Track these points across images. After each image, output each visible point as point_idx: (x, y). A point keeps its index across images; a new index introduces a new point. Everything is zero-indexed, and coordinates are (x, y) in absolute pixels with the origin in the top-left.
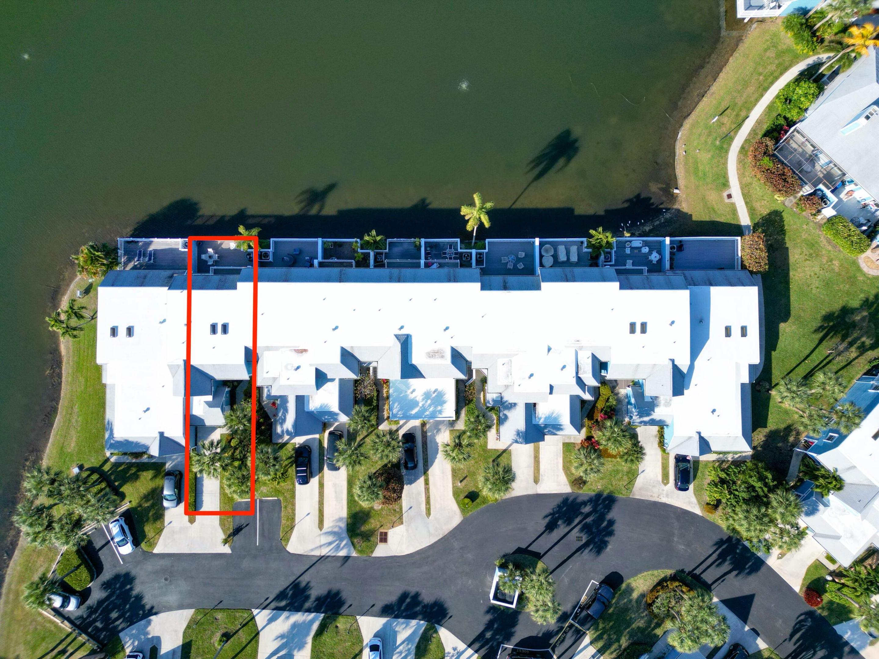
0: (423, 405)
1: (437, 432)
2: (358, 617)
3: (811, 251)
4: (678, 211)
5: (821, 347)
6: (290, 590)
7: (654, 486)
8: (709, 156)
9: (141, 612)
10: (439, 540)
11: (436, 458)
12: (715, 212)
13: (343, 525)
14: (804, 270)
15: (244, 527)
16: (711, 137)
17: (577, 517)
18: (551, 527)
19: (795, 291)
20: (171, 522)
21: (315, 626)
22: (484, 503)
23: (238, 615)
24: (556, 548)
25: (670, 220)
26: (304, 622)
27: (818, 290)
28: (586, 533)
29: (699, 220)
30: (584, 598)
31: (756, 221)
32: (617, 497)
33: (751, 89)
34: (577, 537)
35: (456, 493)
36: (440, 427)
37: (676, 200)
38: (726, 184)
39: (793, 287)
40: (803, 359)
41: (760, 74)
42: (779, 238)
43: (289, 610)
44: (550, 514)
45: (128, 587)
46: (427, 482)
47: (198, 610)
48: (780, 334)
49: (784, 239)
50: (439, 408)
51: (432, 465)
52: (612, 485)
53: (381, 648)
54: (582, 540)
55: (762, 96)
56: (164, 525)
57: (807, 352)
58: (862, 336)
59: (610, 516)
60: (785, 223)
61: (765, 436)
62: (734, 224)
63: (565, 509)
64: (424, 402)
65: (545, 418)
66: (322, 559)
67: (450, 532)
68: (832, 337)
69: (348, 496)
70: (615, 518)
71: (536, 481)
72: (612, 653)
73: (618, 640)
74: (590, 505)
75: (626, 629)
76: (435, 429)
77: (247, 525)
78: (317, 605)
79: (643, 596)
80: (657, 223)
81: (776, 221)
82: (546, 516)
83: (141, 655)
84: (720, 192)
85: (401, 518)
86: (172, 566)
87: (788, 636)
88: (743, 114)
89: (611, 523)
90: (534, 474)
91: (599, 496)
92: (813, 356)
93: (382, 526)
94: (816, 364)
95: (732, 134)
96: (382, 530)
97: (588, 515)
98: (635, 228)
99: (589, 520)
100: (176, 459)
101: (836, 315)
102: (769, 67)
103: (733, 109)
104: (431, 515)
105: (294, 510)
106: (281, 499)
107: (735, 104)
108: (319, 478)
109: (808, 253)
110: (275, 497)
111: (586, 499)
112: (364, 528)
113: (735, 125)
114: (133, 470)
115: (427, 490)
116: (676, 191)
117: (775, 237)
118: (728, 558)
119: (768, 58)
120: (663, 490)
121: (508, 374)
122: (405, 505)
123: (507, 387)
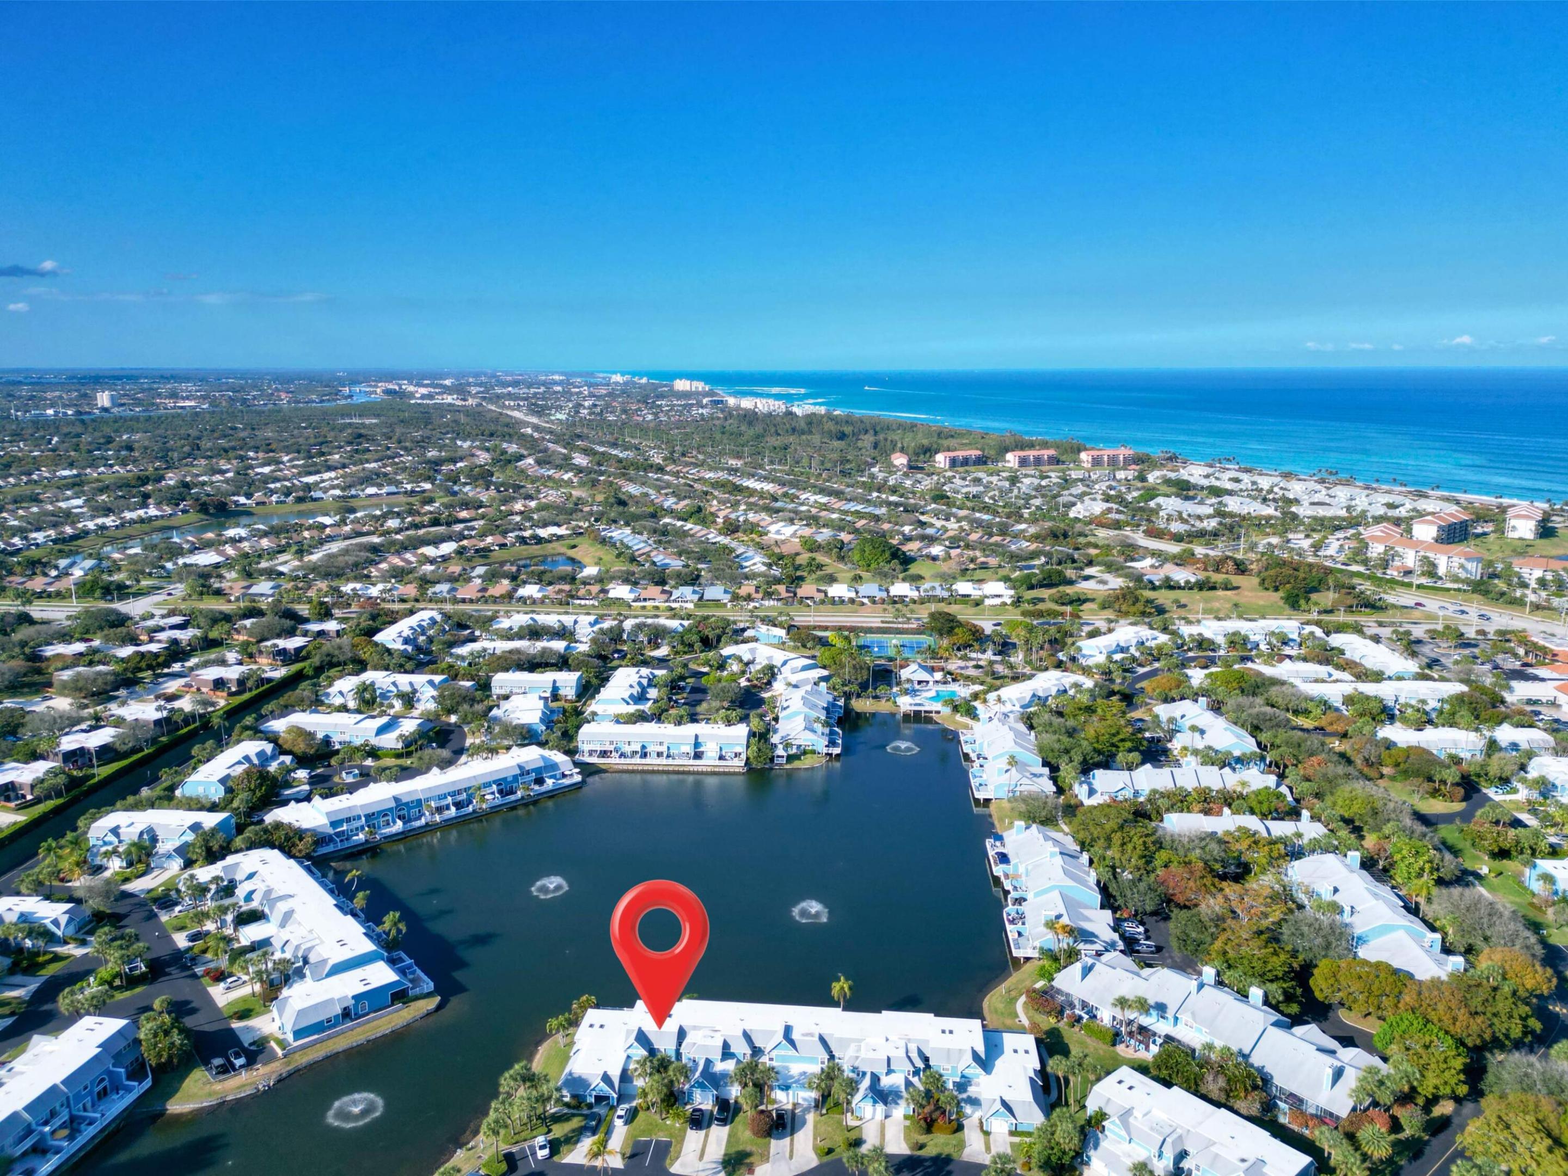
0: (797, 1078)
7: (979, 1154)
11: (801, 1128)
15: (639, 1154)
22: (838, 1154)
32: (952, 1159)
35: (815, 1148)
46: (792, 1141)
51: (798, 1131)
52: (945, 1150)
56: (575, 1147)
59: (948, 1169)
63: (907, 1164)
65: (887, 1087)
67: (808, 1170)
69: (727, 1143)
71: (883, 1143)
74: (930, 1163)
77: (642, 1154)
85: (768, 1158)
90: (881, 1139)
91: (937, 1156)
93: (752, 1162)
96: (751, 1166)
104: (794, 1159)
105: (681, 1148)
106: (674, 1140)
108: (706, 1131)
110: (669, 1139)
111: (925, 1159)
114: (567, 1116)
115: (792, 1144)
120: (987, 1157)
121: (859, 1050)
122: (772, 1151)
123: (857, 1058)
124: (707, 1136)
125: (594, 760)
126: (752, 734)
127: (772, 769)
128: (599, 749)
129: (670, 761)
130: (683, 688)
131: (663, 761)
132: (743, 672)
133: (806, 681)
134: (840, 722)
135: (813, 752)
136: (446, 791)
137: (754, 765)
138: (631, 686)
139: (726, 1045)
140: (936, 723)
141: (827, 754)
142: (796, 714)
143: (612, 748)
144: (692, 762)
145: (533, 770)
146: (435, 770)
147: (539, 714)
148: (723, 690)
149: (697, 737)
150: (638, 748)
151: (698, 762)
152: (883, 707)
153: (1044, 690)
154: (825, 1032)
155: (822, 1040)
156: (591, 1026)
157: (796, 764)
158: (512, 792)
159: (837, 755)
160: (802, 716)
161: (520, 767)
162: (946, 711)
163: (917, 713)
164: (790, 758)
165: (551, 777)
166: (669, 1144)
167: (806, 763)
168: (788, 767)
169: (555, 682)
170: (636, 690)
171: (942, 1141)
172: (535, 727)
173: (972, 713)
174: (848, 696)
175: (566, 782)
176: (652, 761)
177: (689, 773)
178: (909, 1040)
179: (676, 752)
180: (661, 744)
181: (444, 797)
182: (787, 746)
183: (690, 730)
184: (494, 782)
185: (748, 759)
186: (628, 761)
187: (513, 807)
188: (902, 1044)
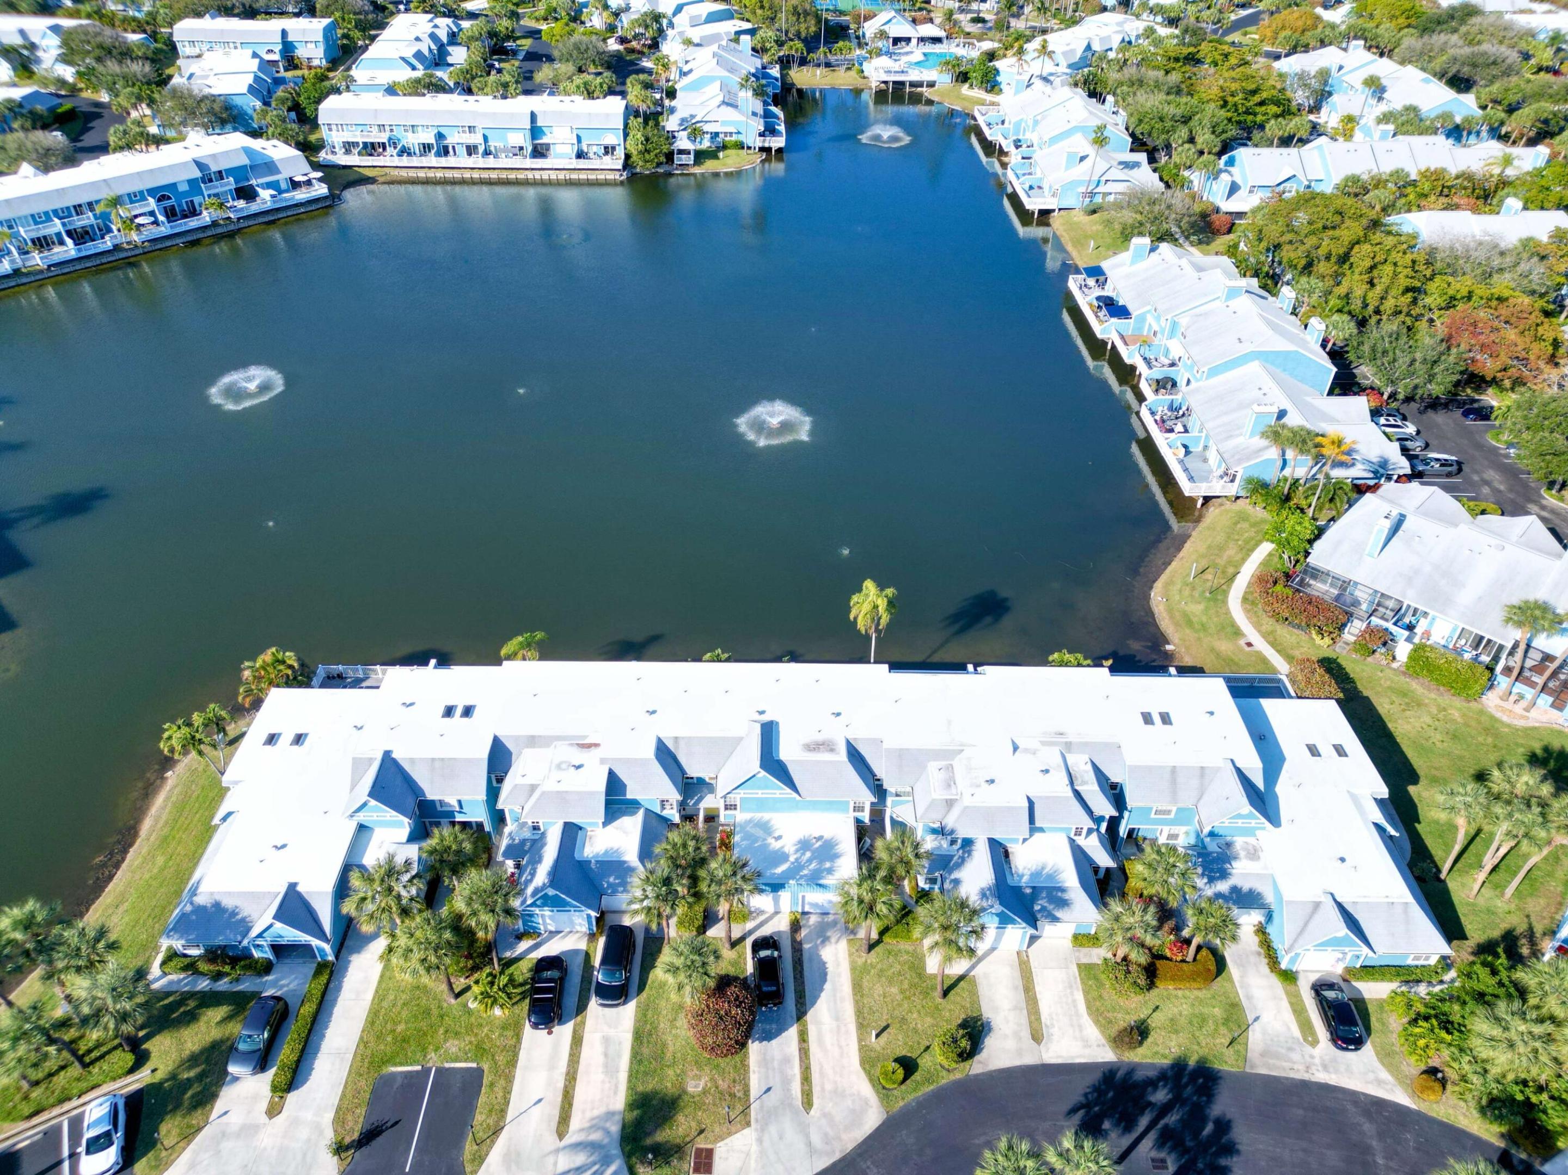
0: (797, 859)
1: (823, 942)
3: (1407, 700)
7: (1290, 1049)
8: (1201, 607)
10: (834, 1165)
11: (821, 990)
12: (1237, 664)
13: (615, 1128)
14: (1409, 722)
15: (387, 1129)
16: (1196, 592)
17: (1142, 1113)
20: (226, 1113)
22: (928, 1080)
27: (1444, 744)
28: (1172, 1149)
32: (1219, 1071)
33: (1231, 552)
34: (1153, 1160)
35: (868, 1061)
36: (829, 934)
38: (1237, 633)
44: (1081, 1106)
46: (803, 1038)
50: (828, 865)
51: (813, 1004)
52: (1199, 1044)
54: (1167, 1168)
55: (1248, 555)
56: (208, 1118)
59: (1216, 1110)
60: (1348, 670)
63: (1111, 1094)
64: (798, 855)
65: (1032, 875)
67: (860, 1146)
69: (631, 1063)
70: (1228, 1116)
71: (1037, 1037)
74: (1165, 1086)
76: (819, 937)
77: (396, 1123)
82: (1073, 1111)
84: (1234, 641)
85: (746, 1111)
89: (1223, 1126)
90: (1030, 1023)
91: (1179, 1067)
93: (702, 1132)
95: (1224, 588)
96: (701, 1144)
97: (1165, 1109)
99: (1172, 1119)
100: (288, 985)
103: (1214, 568)
104: (815, 1106)
105: (507, 1092)
106: (486, 1067)
107: (1216, 564)
108: (575, 1025)
109: (1402, 703)
110: (472, 1061)
111: (1152, 1074)
112: (661, 1136)
113: (1226, 580)
114: (192, 1004)
115: (804, 1053)
116: (1168, 647)
120: (1312, 1057)
121: (950, 783)
122: (755, 1084)
123: (950, 803)
124: (577, 1041)
125: (353, 160)
126: (631, 112)
127: (670, 175)
128: (360, 140)
129: (490, 162)
130: (514, 53)
131: (477, 161)
132: (611, 29)
133: (714, 38)
134: (777, 100)
135: (740, 146)
136: (50, 207)
137: (640, 167)
138: (418, 39)
139: (614, 785)
140: (930, 102)
141: (762, 149)
142: (704, 81)
143: (383, 137)
144: (529, 163)
145: (230, 172)
146: (26, 169)
147: (250, 79)
148: (577, 46)
149: (533, 116)
150: (430, 138)
151: (539, 163)
152: (842, 79)
153: (1102, 40)
154: (861, 734)
155: (856, 757)
156: (272, 739)
157: (710, 166)
158: (193, 212)
159: (779, 151)
160: (718, 84)
161: (199, 165)
162: (944, 79)
163: (899, 85)
164: (700, 156)
165: (269, 186)
166: (473, 1080)
167: (728, 162)
168: (697, 170)
169: (284, 33)
170: (426, 46)
171: (1186, 1009)
172: (238, 101)
173: (991, 83)
174: (785, 63)
175: (301, 195)
176: (461, 160)
177: (526, 183)
178: (1069, 746)
179: (500, 145)
180: (471, 129)
181: (46, 217)
182: (695, 133)
183: (522, 105)
184: (152, 192)
185: (628, 156)
186: (415, 161)
187: (194, 241)
188: (1052, 757)
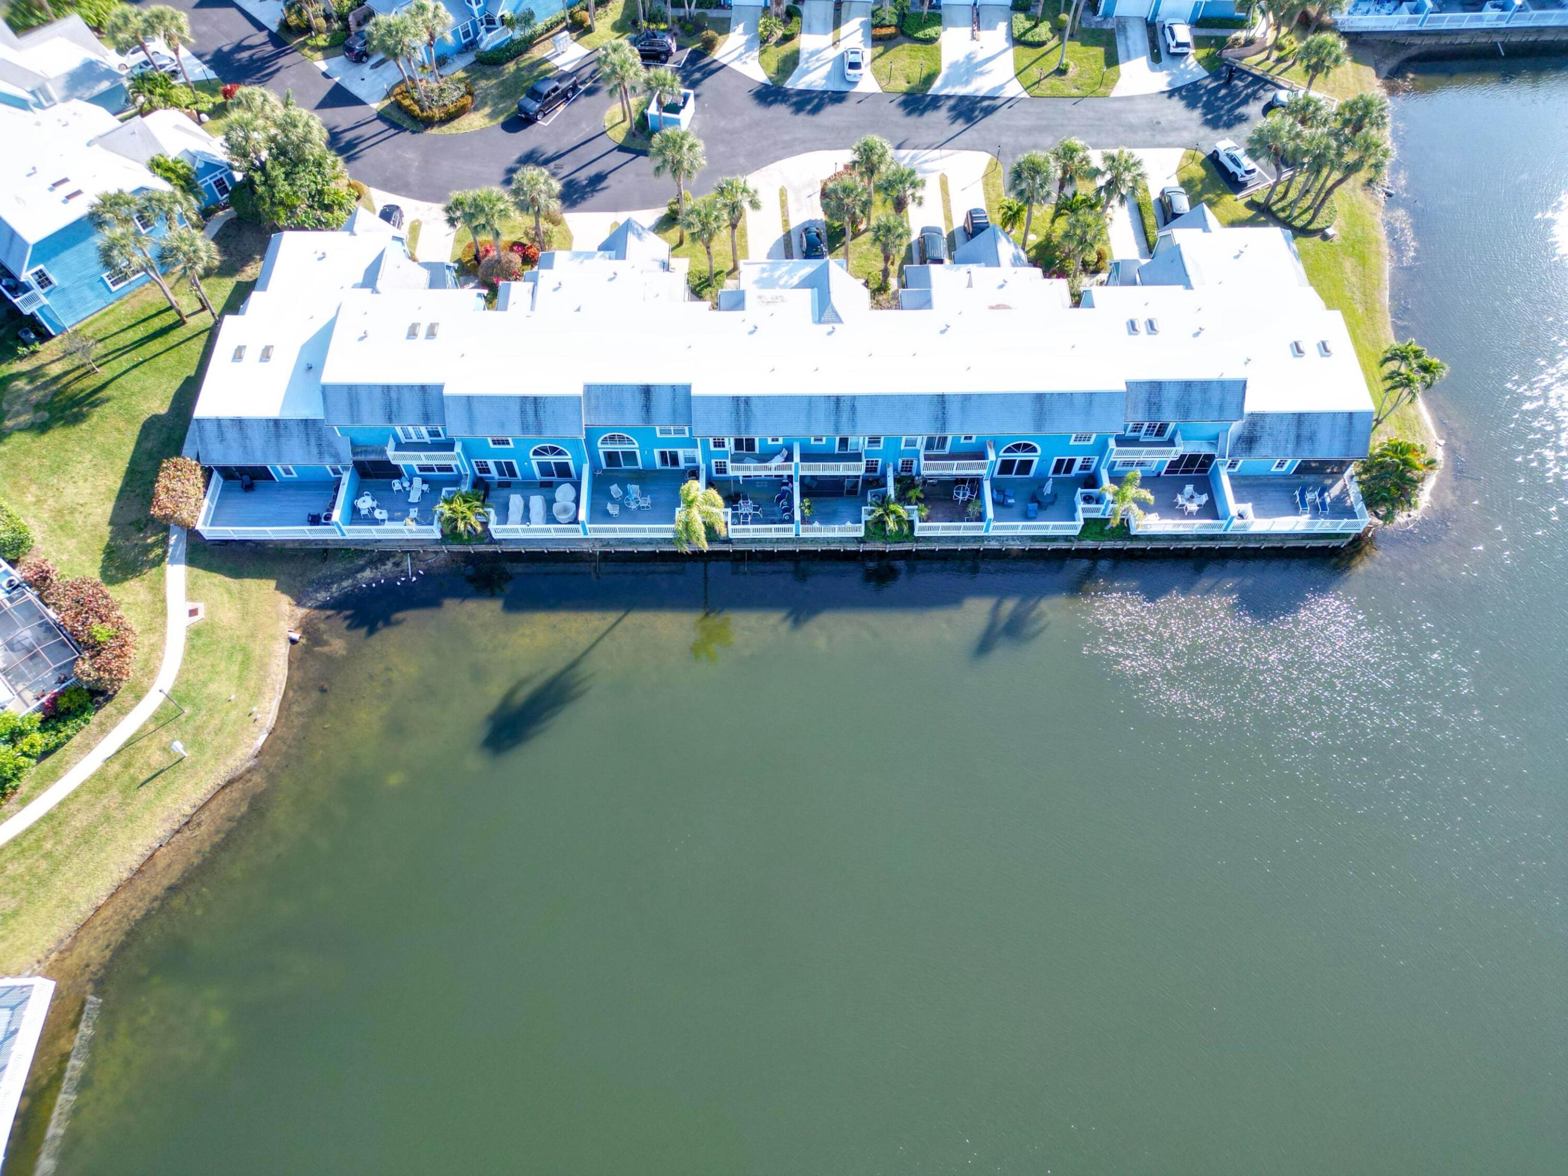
2: (881, 91)
3: (68, 518)
4: (299, 603)
5: (108, 376)
6: (976, 117)
8: (213, 688)
9: (1184, 93)
12: (229, 592)
14: (93, 488)
16: (198, 723)
18: (599, 178)
19: (122, 459)
21: (938, 83)
23: (1049, 92)
24: (595, 156)
25: (321, 587)
26: (954, 86)
27: (80, 459)
29: (264, 581)
30: (561, 109)
31: (154, 570)
33: (81, 821)
37: (301, 622)
38: (195, 633)
39: (122, 466)
40: (146, 364)
41: (48, 855)
42: (120, 542)
43: (976, 97)
44: (597, 191)
45: (1209, 117)
46: (786, 222)
47: (1105, 96)
48: (171, 399)
49: (112, 539)
53: (847, 67)
55: (61, 804)
57: (135, 372)
58: (31, 391)
60: (100, 564)
61: (243, 271)
62: (199, 567)
66: (936, 145)
68: (82, 391)
72: (530, 58)
73: (519, 70)
75: (507, 79)
78: (938, 102)
79: (476, 109)
80: (345, 584)
81: (117, 568)
82: (603, 189)
83: (1172, 50)
84: (209, 621)
85: (823, 186)
86: (1153, 136)
87: (282, 70)
88: (116, 767)
92: (126, 366)
94: (125, 356)
95: (152, 727)
98: (390, 575)
101: (62, 422)
102: (22, 869)
103: (133, 779)
104: (779, 187)
105: (986, 192)
107: (124, 791)
109: (77, 515)
113: (139, 744)
115: (785, 215)
116: (296, 636)
117: (127, 543)
118: (343, 144)
119: (15, 893)
